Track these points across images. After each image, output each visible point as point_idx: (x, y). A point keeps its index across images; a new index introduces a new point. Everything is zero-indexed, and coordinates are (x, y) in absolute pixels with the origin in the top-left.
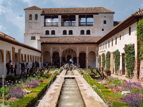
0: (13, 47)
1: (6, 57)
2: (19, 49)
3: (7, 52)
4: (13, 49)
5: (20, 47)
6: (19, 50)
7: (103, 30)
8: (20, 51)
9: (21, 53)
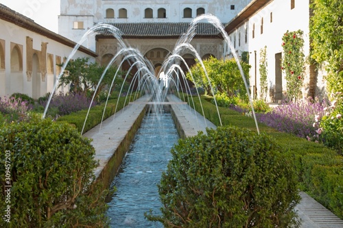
0: (28, 37)
1: (10, 58)
2: (42, 43)
3: (14, 45)
4: (29, 40)
5: (45, 39)
6: (44, 46)
7: (233, 7)
8: (46, 47)
9: (49, 51)
